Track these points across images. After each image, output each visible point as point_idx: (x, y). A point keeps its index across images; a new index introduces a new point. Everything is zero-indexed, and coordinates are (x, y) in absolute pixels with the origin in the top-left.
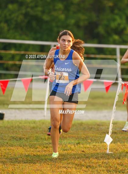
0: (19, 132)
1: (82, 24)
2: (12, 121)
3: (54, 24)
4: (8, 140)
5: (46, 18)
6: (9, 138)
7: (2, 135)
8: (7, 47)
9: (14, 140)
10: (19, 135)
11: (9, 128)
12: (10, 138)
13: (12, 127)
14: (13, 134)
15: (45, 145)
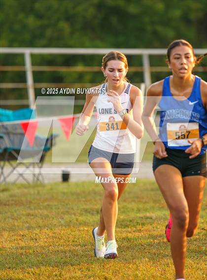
0: (95, 201)
1: (193, 16)
2: (83, 183)
3: (147, 19)
4: (79, 215)
5: (133, 9)
6: (79, 211)
7: (69, 206)
8: (70, 60)
9: (88, 214)
10: (96, 205)
11: (78, 195)
12: (81, 211)
13: (84, 192)
14: (86, 204)
15: (139, 221)
